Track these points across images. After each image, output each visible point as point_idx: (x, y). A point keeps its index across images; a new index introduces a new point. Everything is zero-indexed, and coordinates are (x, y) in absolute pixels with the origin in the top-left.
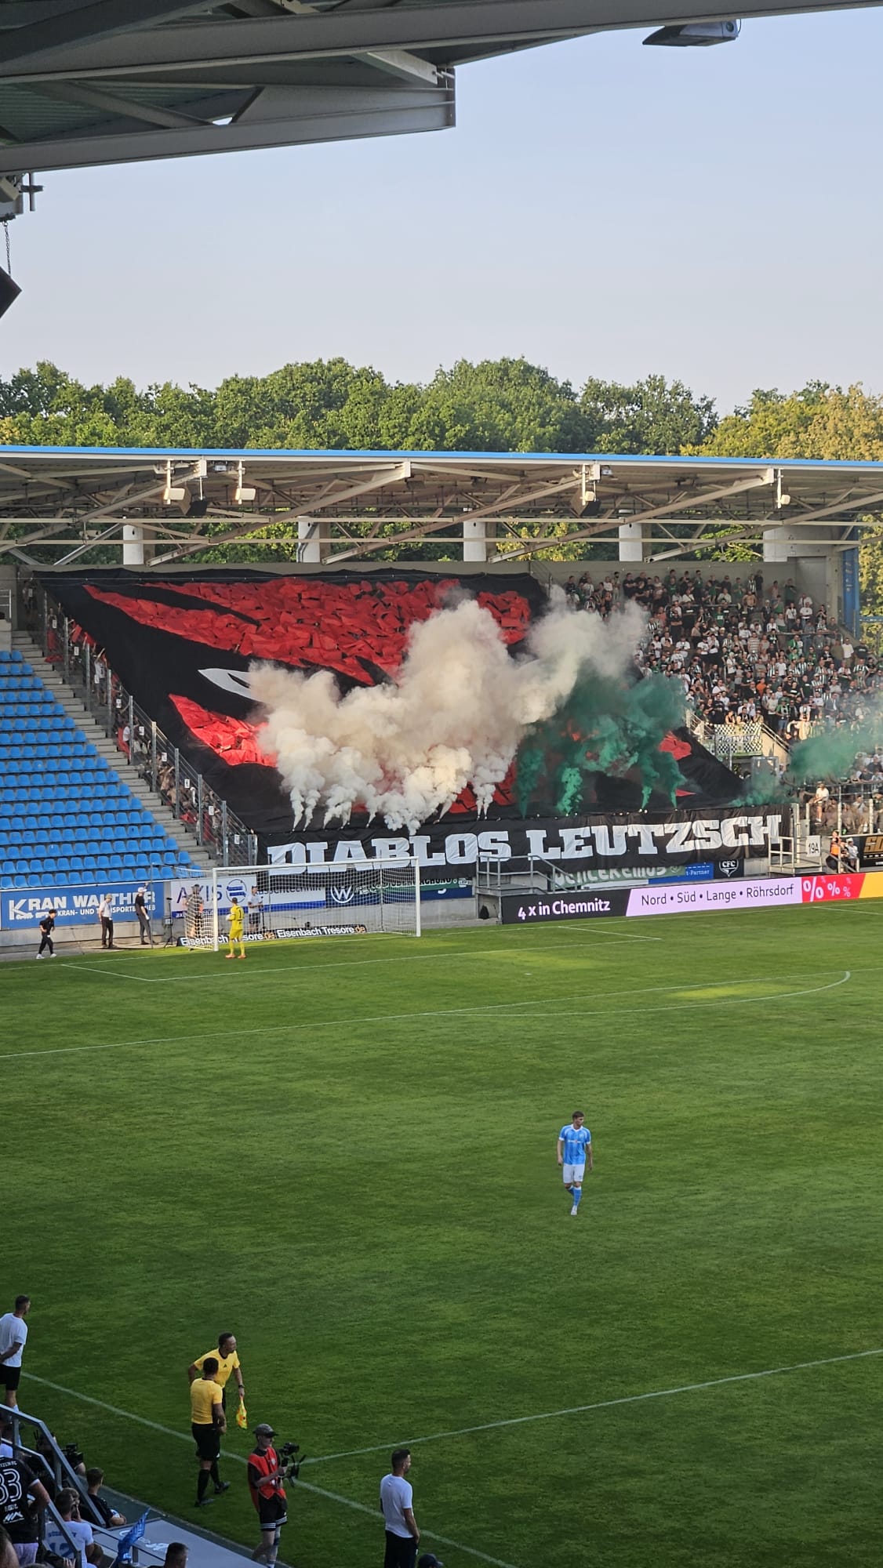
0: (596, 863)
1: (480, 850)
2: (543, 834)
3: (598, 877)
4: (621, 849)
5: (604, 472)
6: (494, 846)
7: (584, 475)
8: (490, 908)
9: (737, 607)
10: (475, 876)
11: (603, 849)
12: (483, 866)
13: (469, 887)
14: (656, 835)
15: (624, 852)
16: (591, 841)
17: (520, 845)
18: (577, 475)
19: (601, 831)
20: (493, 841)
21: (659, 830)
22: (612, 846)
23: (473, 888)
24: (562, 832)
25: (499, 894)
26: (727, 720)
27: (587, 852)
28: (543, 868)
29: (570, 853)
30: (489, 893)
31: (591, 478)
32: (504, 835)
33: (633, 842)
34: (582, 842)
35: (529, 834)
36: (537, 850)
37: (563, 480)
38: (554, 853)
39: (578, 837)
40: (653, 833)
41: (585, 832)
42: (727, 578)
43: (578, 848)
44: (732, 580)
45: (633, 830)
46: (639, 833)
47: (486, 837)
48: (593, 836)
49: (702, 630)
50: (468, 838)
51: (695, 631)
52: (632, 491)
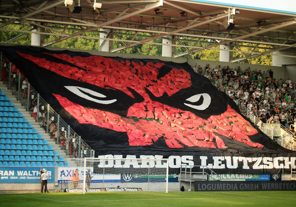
0: (226, 171)
1: (182, 163)
2: (206, 158)
3: (227, 177)
4: (235, 166)
5: (237, 12)
6: (187, 162)
7: (229, 12)
8: (185, 187)
9: (264, 82)
10: (180, 173)
11: (229, 166)
12: (183, 169)
13: (177, 178)
14: (249, 162)
15: (237, 167)
16: (224, 162)
17: (197, 162)
18: (226, 12)
19: (228, 159)
20: (187, 159)
21: (250, 160)
22: (232, 165)
23: (179, 179)
24: (214, 158)
25: (190, 181)
26: (267, 122)
27: (223, 167)
28: (208, 171)
29: (216, 166)
30: (186, 180)
31: (232, 14)
32: (191, 157)
33: (241, 164)
34: (220, 162)
35: (201, 157)
36: (204, 164)
37: (218, 15)
38: (210, 166)
39: (219, 160)
40: (248, 161)
41: (222, 158)
42: (260, 71)
43: (220, 165)
44: (262, 72)
45: (241, 159)
46: (243, 160)
47: (184, 158)
48: (225, 160)
49: (254, 89)
50: (178, 158)
51: (251, 89)
52: (236, 28)
